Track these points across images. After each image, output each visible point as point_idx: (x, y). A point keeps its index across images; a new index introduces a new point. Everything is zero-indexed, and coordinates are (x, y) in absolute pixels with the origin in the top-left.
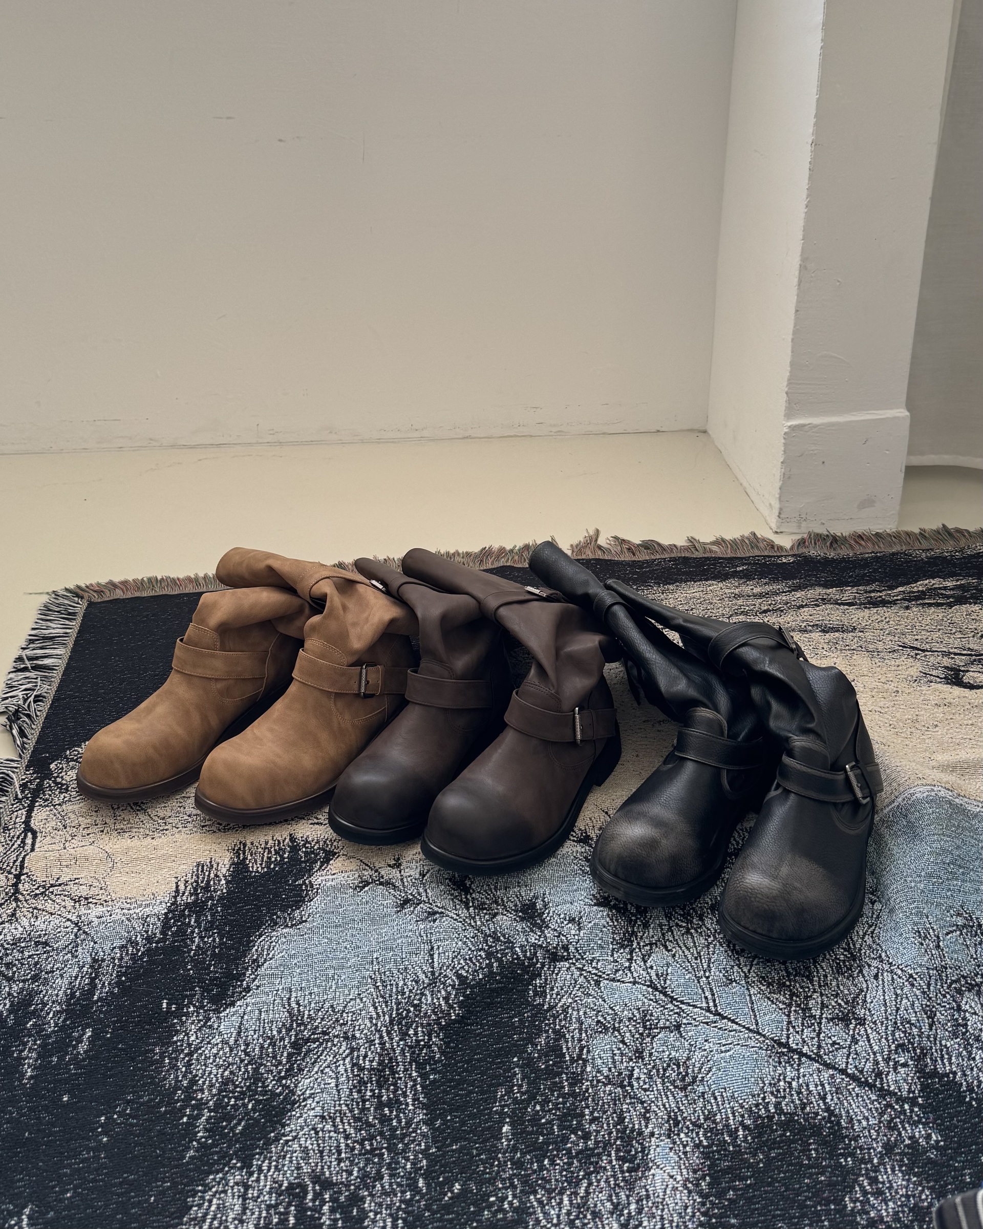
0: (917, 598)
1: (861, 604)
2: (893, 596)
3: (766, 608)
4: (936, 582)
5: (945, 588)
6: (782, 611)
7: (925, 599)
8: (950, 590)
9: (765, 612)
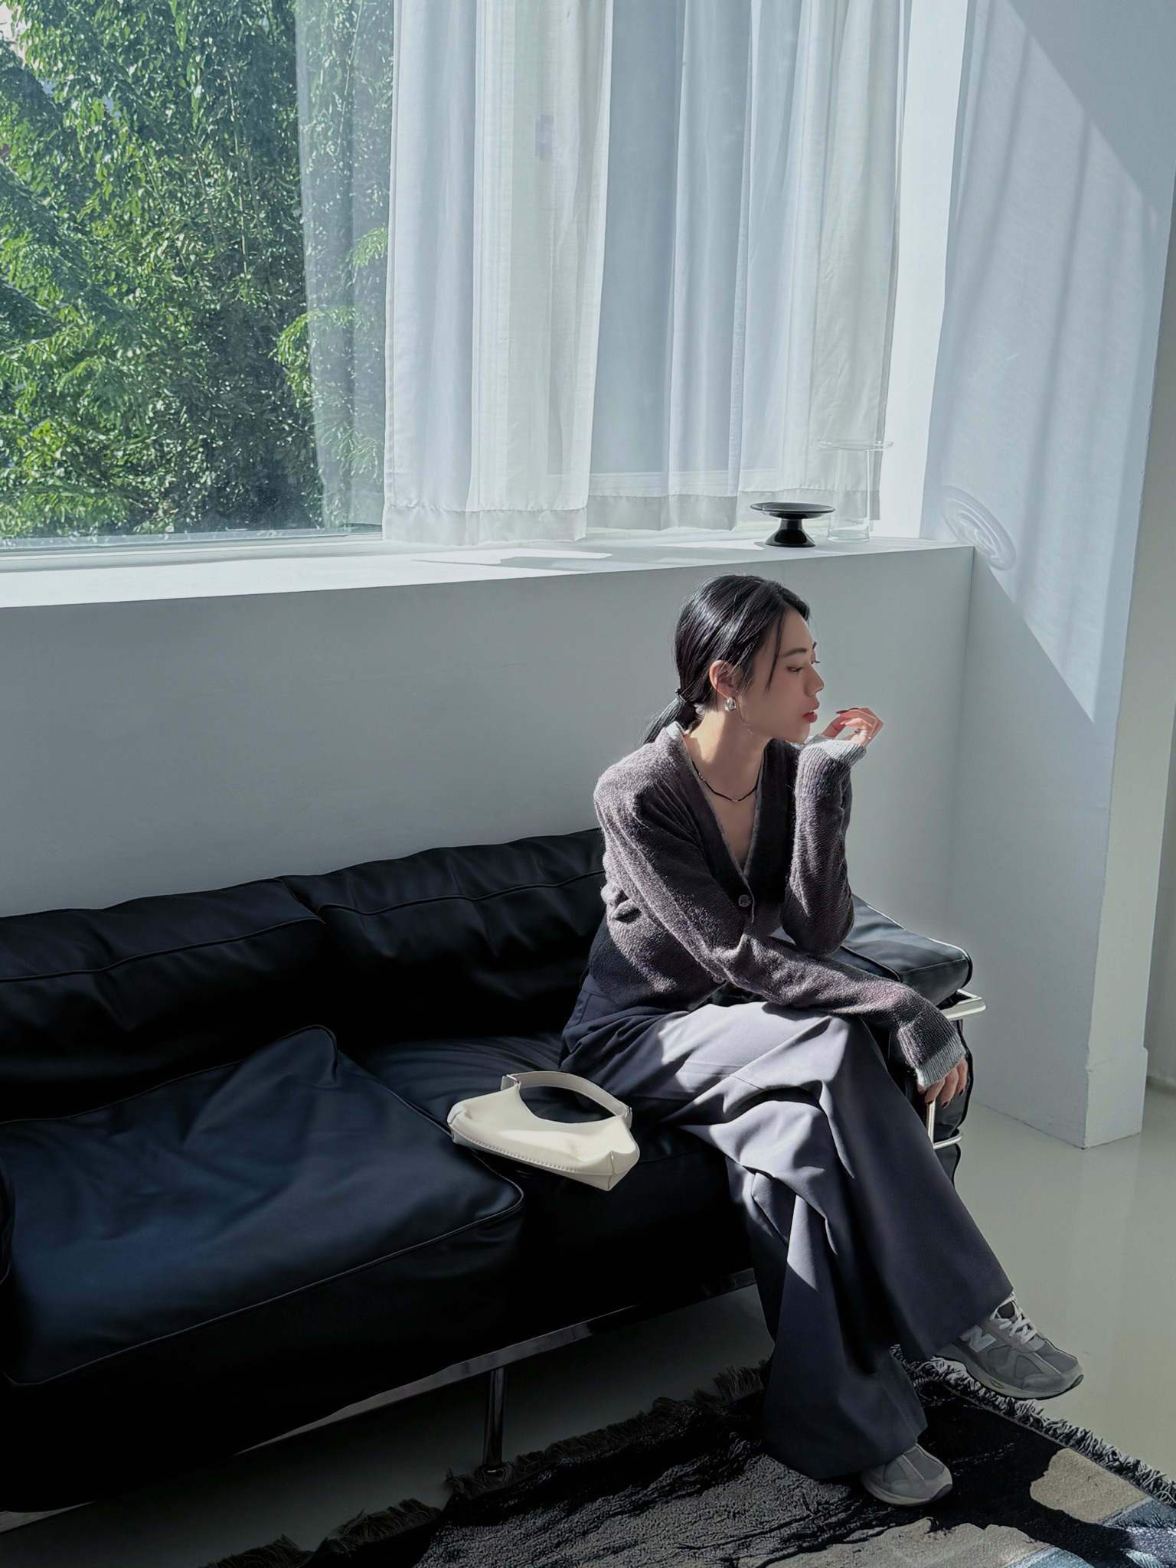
0: (671, 1492)
1: (629, 1512)
2: (651, 1495)
3: (556, 1541)
4: (675, 1471)
5: (687, 1474)
6: (571, 1541)
7: (676, 1492)
8: (692, 1474)
9: (558, 1545)
